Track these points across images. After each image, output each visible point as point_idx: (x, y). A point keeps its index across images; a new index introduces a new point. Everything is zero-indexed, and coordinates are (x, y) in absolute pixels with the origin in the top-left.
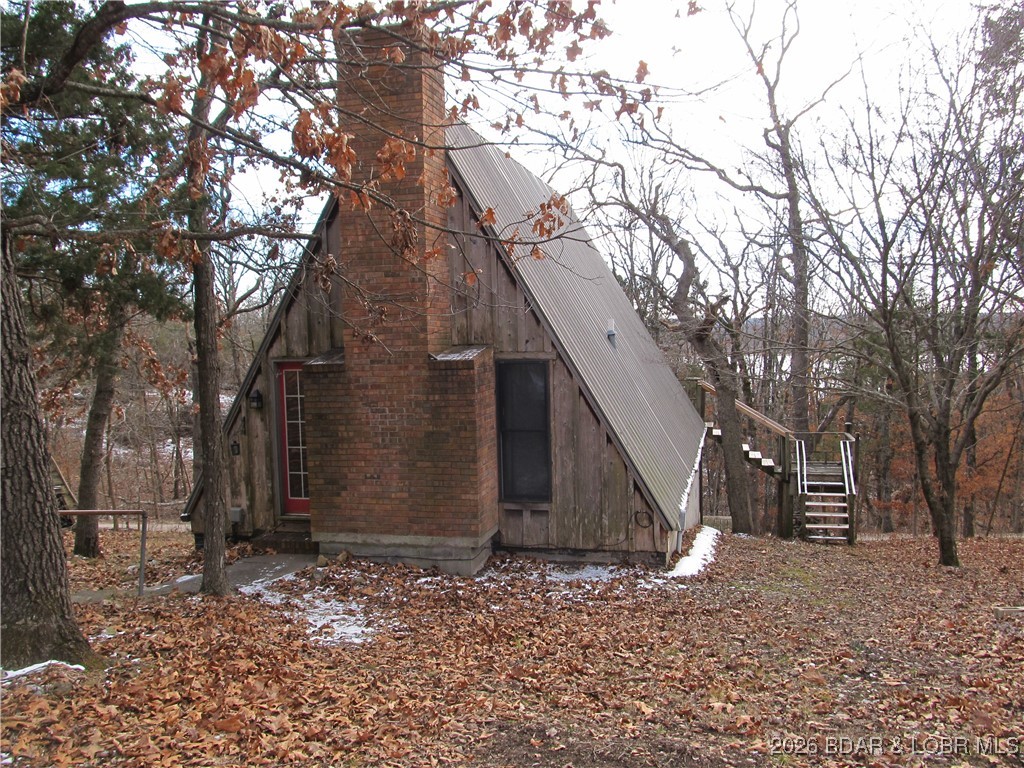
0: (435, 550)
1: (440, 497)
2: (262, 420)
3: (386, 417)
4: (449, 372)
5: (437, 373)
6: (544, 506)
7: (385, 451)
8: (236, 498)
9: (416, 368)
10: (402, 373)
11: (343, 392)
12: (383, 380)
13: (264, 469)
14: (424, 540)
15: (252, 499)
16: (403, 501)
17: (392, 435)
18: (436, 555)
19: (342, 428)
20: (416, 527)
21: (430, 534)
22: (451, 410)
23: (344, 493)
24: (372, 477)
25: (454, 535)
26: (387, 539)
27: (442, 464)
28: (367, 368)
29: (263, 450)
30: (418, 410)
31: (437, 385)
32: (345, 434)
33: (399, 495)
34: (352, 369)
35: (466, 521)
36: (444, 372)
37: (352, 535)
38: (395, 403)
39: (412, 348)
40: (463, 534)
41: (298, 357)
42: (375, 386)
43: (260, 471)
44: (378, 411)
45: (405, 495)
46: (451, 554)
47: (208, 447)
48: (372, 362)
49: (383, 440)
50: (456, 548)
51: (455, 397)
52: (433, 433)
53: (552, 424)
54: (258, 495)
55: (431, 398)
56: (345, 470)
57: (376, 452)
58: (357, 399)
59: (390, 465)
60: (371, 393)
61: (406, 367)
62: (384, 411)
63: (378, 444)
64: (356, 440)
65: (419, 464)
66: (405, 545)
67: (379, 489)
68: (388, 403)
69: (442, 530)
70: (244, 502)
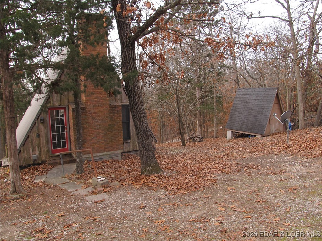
0: (112, 155)
1: (113, 141)
2: (44, 126)
3: (98, 121)
4: (115, 108)
5: (112, 108)
6: (129, 141)
7: (98, 130)
8: (34, 152)
9: (106, 107)
10: (102, 109)
11: (85, 115)
12: (97, 111)
13: (44, 141)
14: (109, 153)
15: (40, 152)
16: (103, 143)
17: (100, 126)
18: (112, 156)
19: (85, 125)
20: (106, 150)
21: (111, 151)
22: (116, 118)
23: (85, 144)
24: (94, 138)
25: (117, 150)
26: (98, 154)
27: (113, 132)
28: (92, 108)
29: (44, 135)
30: (107, 118)
31: (112, 112)
32: (86, 127)
33: (102, 142)
34: (87, 108)
35: (120, 146)
36: (113, 108)
37: (88, 155)
38: (100, 117)
39: (105, 102)
40: (119, 150)
41: (56, 106)
42: (94, 113)
43: (43, 142)
44: (95, 120)
45: (104, 142)
46: (116, 155)
47: (80, 131)
48: (93, 106)
49: (97, 127)
50: (117, 153)
51: (117, 114)
52: (111, 124)
53: (131, 120)
54: (42, 150)
55: (110, 115)
56: (86, 137)
57: (95, 131)
58: (89, 117)
59: (99, 134)
60: (93, 115)
61: (103, 107)
62: (97, 119)
63: (95, 128)
64: (89, 128)
65: (107, 133)
66: (104, 155)
67: (96, 141)
68: (98, 117)
69: (114, 150)
70: (37, 153)
